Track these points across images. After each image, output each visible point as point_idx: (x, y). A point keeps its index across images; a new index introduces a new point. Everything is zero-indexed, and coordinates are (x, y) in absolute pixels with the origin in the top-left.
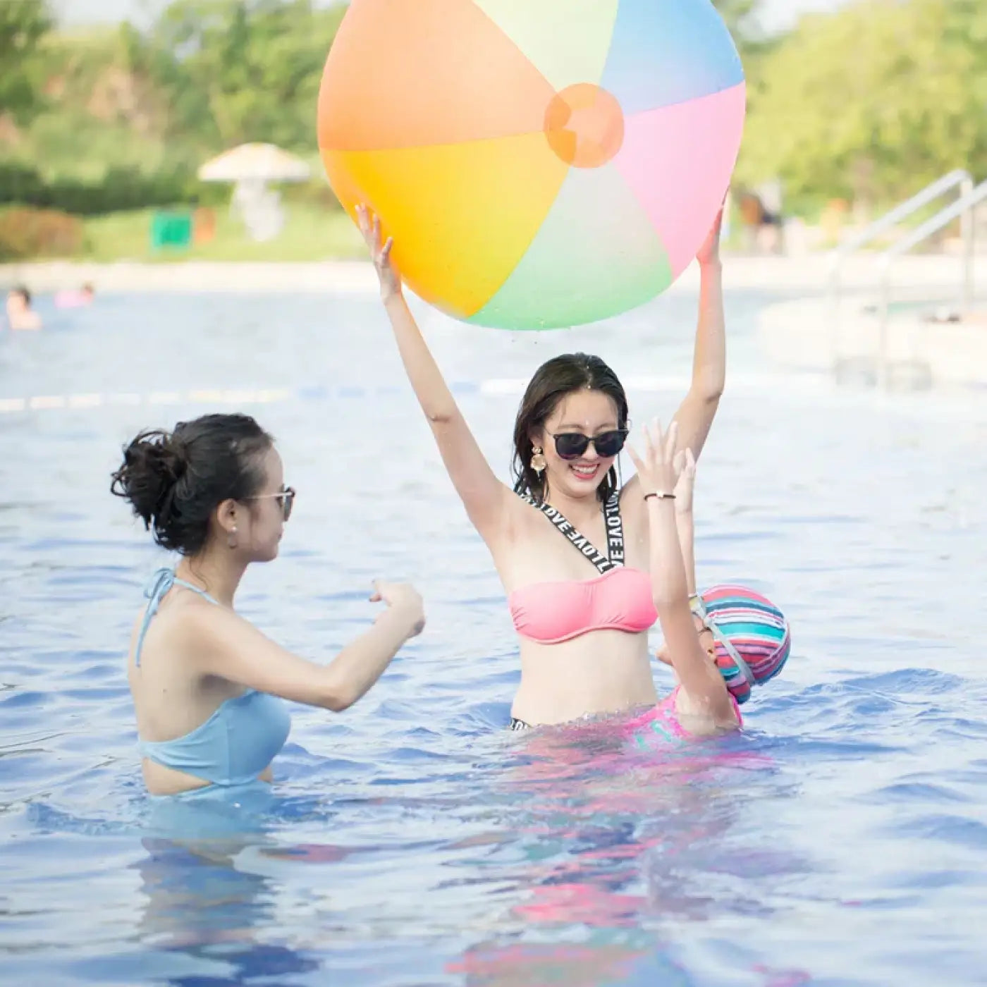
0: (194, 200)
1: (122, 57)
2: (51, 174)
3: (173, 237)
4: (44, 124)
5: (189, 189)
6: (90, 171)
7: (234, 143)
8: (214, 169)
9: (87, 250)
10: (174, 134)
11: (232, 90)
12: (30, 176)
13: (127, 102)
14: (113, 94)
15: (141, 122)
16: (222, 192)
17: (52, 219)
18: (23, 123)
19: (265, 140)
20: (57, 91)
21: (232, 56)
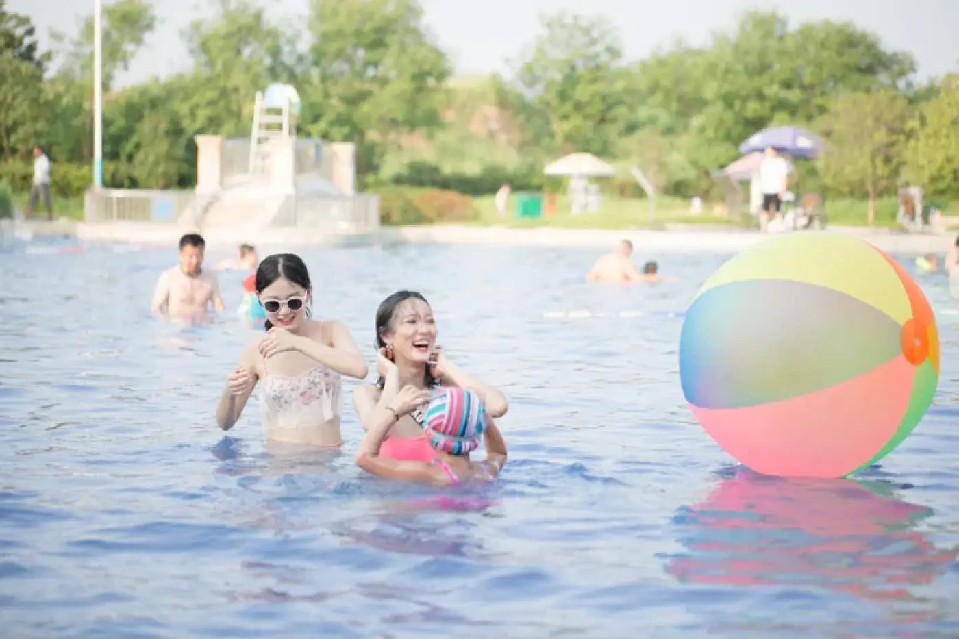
0: (539, 188)
1: (492, 97)
2: (448, 169)
3: (530, 212)
4: (442, 137)
5: (535, 181)
6: (472, 168)
7: (564, 153)
8: (554, 168)
9: (475, 217)
10: (522, 147)
11: (565, 117)
12: (436, 170)
13: (494, 126)
14: (486, 119)
15: (503, 138)
16: (557, 184)
17: (451, 196)
18: (431, 137)
19: (586, 150)
20: (449, 116)
21: (563, 96)
